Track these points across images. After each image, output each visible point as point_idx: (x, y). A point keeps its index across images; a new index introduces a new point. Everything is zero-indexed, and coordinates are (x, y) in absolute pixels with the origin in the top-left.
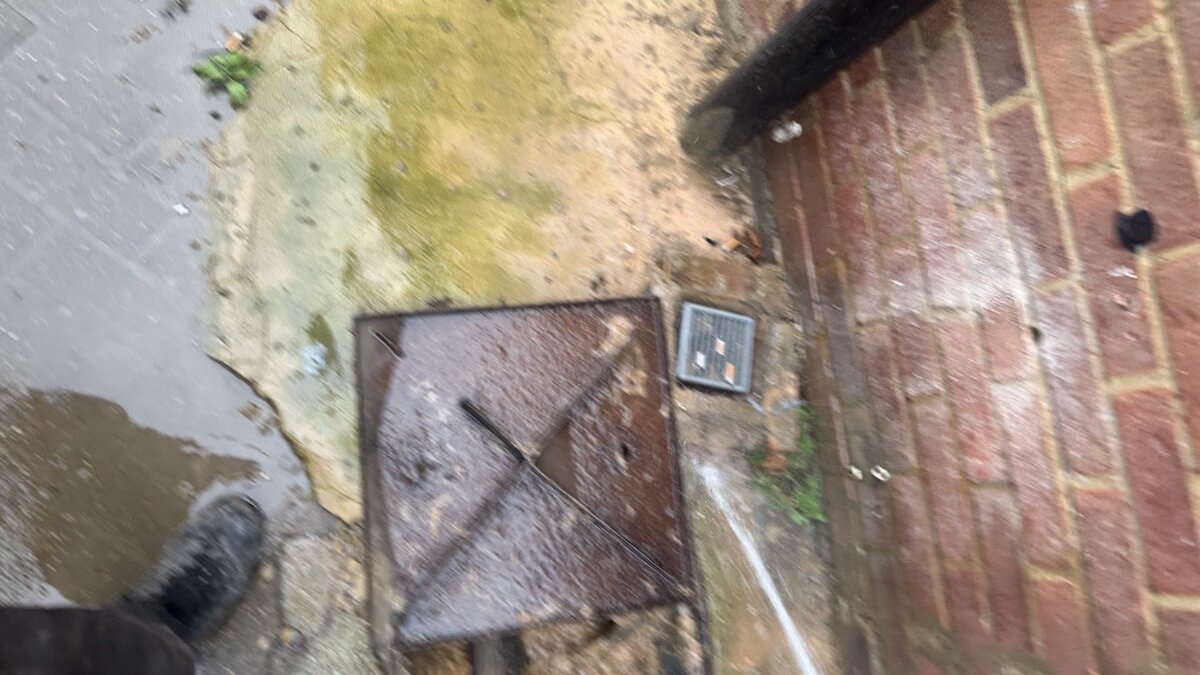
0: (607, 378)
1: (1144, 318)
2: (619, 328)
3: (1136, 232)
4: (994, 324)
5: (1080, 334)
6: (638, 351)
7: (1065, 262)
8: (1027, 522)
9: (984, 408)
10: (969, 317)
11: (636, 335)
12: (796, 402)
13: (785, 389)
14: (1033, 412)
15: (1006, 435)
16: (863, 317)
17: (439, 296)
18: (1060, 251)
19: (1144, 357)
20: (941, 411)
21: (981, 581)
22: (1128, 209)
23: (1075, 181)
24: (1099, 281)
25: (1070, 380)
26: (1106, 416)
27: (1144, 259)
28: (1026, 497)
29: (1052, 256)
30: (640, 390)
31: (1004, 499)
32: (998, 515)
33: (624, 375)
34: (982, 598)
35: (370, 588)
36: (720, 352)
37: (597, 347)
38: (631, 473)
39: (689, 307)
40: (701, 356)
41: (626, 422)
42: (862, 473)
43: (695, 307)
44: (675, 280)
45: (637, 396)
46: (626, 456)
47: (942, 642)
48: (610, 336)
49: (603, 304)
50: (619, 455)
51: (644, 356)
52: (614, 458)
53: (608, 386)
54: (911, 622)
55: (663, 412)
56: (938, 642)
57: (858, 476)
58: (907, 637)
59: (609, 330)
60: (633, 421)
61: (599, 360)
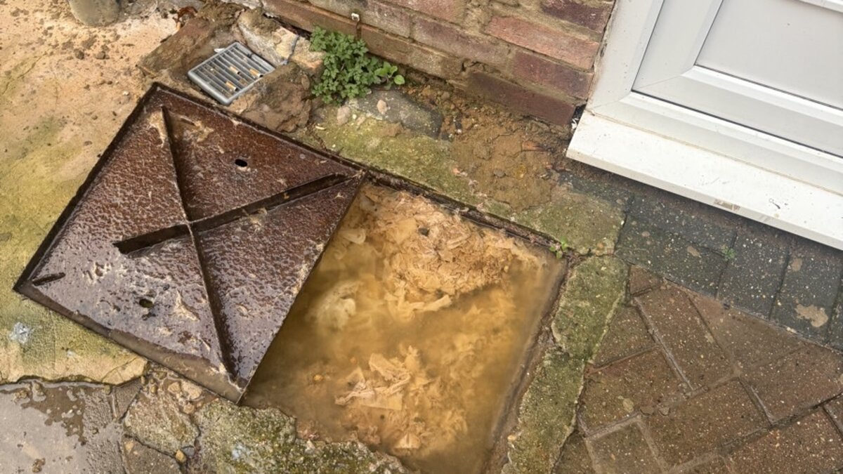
0: (181, 147)
2: (155, 121)
6: (181, 117)
13: (285, 39)
33: (189, 135)
36: (236, 72)
37: (160, 142)
38: (257, 167)
39: (191, 74)
40: (228, 84)
41: (222, 152)
42: (356, 13)
43: (193, 69)
44: (157, 71)
45: (210, 135)
46: (243, 164)
47: (475, 7)
48: (157, 130)
49: (134, 122)
50: (240, 168)
51: (187, 115)
52: (238, 173)
53: (188, 149)
54: (462, 28)
55: (236, 123)
56: (475, 10)
57: (357, 16)
58: (473, 38)
59: (152, 128)
60: (224, 147)
61: (166, 146)
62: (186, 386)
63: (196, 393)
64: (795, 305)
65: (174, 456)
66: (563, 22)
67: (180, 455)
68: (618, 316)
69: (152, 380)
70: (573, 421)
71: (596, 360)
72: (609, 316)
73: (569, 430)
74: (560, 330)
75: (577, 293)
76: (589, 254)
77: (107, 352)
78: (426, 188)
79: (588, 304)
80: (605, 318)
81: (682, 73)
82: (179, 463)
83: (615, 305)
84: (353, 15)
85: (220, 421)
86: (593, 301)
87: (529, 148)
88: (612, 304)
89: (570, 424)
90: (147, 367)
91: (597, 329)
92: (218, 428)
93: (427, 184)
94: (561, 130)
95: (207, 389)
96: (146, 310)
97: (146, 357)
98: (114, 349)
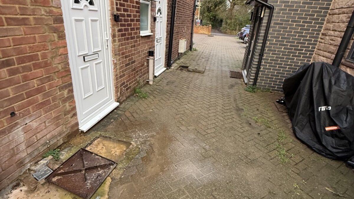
1: (23, 111)
3: (13, 114)
4: (26, 131)
5: (26, 118)
7: (17, 122)
14: (36, 122)
18: (15, 123)
19: (28, 110)
22: (10, 116)
23: (5, 124)
24: (20, 117)
26: (35, 113)
27: (16, 113)
28: (46, 120)
29: (16, 124)
31: (47, 122)
34: (58, 122)
35: (113, 170)
37: (61, 178)
38: (74, 163)
46: (72, 165)
48: (58, 179)
55: (62, 166)
60: (67, 167)
61: (63, 177)
62: (113, 171)
63: (115, 170)
69: (112, 176)
77: (105, 183)
85: (120, 166)
90: (109, 177)
95: (114, 169)
96: (99, 177)
97: (107, 177)
98: (105, 182)
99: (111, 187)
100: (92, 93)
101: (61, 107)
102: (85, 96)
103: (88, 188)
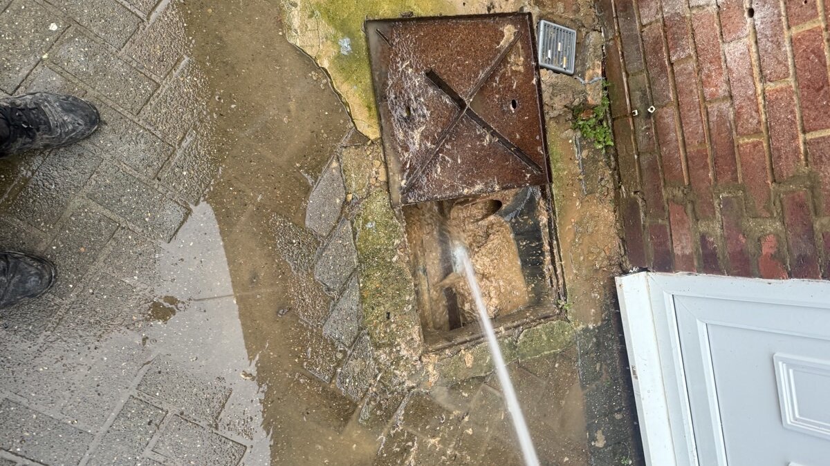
0: (504, 60)
2: (509, 31)
5: (776, 6)
6: (519, 45)
8: (738, 115)
9: (718, 59)
10: (713, 9)
11: (517, 35)
12: (601, 78)
13: (595, 71)
14: (746, 55)
15: (729, 70)
16: (645, 22)
17: (406, 11)
19: (811, 12)
20: (691, 65)
21: (709, 153)
25: (768, 33)
26: (787, 48)
28: (738, 102)
30: (521, 69)
31: (725, 106)
32: (721, 115)
33: (512, 59)
36: (559, 50)
37: (498, 43)
38: (518, 116)
39: (542, 22)
40: (549, 52)
41: (514, 87)
42: (638, 112)
43: (546, 22)
44: (535, 4)
45: (520, 72)
46: (514, 106)
47: (683, 191)
48: (503, 36)
49: (500, 17)
50: (511, 105)
51: (522, 48)
52: (508, 107)
53: (504, 65)
54: (664, 186)
55: (534, 82)
56: (680, 192)
57: (637, 114)
58: (661, 195)
59: (503, 32)
60: (517, 87)
61: (498, 51)
62: (382, 170)
63: (382, 178)
64: (600, 429)
65: (347, 193)
66: (700, 249)
67: (350, 197)
68: (548, 357)
69: (372, 148)
70: (488, 373)
71: (522, 362)
72: (546, 353)
73: (483, 375)
74: (525, 336)
75: (547, 330)
76: (569, 322)
77: (370, 108)
78: (554, 213)
79: (545, 339)
80: (543, 352)
81: (698, 319)
82: (346, 199)
83: (552, 351)
84: (636, 111)
85: (378, 203)
86: (549, 339)
87: (607, 252)
88: (552, 349)
89: (486, 373)
90: (376, 140)
91: (537, 352)
92: (375, 205)
93: (557, 213)
94: (627, 265)
95: (387, 183)
96: (405, 115)
97: (382, 134)
98: (374, 112)
99: (338, 104)
100: (789, 419)
101: (772, 186)
102: (790, 365)
103: (403, 60)
